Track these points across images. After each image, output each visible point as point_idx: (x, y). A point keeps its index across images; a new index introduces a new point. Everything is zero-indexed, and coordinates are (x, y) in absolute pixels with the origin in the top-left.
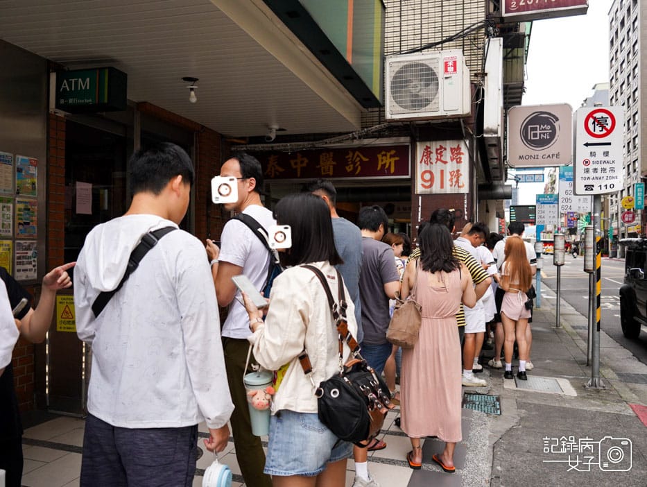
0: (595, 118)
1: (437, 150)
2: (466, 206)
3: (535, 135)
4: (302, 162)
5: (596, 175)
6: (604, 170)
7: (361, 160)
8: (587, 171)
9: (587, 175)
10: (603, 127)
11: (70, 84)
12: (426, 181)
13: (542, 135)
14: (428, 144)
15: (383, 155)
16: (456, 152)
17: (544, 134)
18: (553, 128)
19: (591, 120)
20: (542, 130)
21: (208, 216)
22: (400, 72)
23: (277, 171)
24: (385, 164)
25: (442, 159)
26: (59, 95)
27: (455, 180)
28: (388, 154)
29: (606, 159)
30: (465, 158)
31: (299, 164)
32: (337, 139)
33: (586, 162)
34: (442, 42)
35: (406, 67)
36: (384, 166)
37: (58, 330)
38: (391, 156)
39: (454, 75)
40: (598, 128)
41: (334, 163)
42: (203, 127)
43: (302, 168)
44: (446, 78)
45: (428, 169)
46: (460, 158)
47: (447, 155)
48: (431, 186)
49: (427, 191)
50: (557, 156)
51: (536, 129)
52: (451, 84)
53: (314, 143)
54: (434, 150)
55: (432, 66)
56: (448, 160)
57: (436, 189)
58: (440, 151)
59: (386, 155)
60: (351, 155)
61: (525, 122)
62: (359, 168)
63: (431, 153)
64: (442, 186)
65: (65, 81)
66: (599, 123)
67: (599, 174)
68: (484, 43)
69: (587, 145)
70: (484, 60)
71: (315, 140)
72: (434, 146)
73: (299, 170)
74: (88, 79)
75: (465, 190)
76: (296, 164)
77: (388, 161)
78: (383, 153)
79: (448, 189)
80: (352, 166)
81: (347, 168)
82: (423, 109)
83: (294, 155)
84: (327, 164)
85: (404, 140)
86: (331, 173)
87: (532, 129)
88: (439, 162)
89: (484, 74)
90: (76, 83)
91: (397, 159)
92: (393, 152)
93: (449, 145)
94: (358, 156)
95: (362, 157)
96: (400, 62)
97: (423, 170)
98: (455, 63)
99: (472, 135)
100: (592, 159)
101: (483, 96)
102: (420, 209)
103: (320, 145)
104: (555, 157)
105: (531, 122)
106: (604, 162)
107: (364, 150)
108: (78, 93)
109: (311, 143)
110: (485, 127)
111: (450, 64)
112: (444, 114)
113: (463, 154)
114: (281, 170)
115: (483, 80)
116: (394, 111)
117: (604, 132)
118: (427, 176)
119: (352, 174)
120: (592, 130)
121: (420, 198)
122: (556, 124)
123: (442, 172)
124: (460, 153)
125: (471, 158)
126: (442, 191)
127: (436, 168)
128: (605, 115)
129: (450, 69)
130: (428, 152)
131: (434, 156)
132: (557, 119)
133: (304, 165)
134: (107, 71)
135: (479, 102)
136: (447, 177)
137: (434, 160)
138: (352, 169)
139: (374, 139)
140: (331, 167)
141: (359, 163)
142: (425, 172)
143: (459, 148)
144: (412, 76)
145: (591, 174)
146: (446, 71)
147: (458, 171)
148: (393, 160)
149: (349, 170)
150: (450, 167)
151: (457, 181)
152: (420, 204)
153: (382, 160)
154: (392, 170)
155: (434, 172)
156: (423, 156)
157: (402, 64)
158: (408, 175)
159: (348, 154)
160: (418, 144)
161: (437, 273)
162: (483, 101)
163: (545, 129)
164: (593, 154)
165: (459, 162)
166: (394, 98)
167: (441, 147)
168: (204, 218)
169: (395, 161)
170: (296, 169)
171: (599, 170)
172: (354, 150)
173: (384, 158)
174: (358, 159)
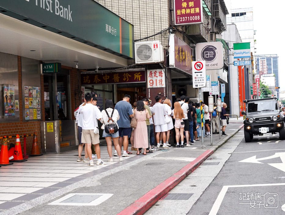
0: (197, 65)
1: (154, 72)
2: (164, 92)
3: (207, 56)
4: (107, 77)
5: (198, 82)
6: (201, 80)
7: (128, 76)
8: (196, 81)
9: (196, 82)
10: (200, 67)
11: (46, 67)
12: (151, 83)
13: (210, 56)
14: (151, 70)
15: (136, 74)
16: (160, 73)
17: (211, 55)
18: (215, 53)
19: (196, 65)
20: (210, 53)
21: (75, 99)
22: (139, 48)
23: (98, 81)
24: (137, 78)
25: (156, 75)
26: (43, 70)
27: (160, 83)
28: (138, 74)
29: (201, 77)
30: (164, 75)
31: (106, 78)
32: (120, 69)
33: (196, 78)
34: (154, 35)
35: (141, 46)
36: (136, 78)
37: (48, 132)
38: (139, 75)
39: (157, 49)
40: (198, 68)
41: (119, 77)
42: (72, 68)
43: (107, 80)
44: (155, 50)
45: (151, 79)
46: (162, 75)
47: (158, 74)
48: (153, 85)
49: (152, 87)
50: (217, 65)
51: (207, 53)
52: (156, 52)
53: (112, 70)
54: (153, 73)
55: (150, 46)
56: (158, 76)
57: (154, 86)
58: (155, 73)
59: (137, 74)
60: (125, 74)
61: (203, 51)
62: (128, 79)
63: (152, 73)
64: (156, 85)
65: (45, 66)
66: (198, 66)
67: (199, 81)
68: (168, 35)
69: (195, 73)
70: (169, 41)
71: (112, 69)
72: (153, 71)
73: (106, 81)
74: (52, 66)
75: (164, 86)
76: (105, 78)
77: (138, 76)
78: (136, 73)
79: (159, 86)
80: (125, 78)
81: (124, 79)
82: (147, 60)
83: (104, 75)
84: (116, 78)
85: (143, 69)
86: (118, 81)
87: (206, 53)
88: (155, 77)
89: (169, 46)
90: (48, 67)
91: (141, 75)
92: (139, 73)
93: (158, 70)
94: (127, 75)
95: (129, 75)
96: (139, 44)
97: (150, 80)
98: (157, 45)
99: (165, 67)
100: (197, 77)
101: (169, 54)
102: (149, 93)
103: (113, 71)
104: (216, 65)
105: (205, 50)
106: (201, 78)
107: (130, 73)
108: (49, 69)
109: (110, 70)
110: (170, 64)
111: (156, 45)
112: (154, 62)
113: (163, 74)
114: (100, 80)
115: (168, 48)
116: (138, 61)
117: (200, 68)
118: (151, 82)
119: (126, 81)
120: (197, 68)
121: (149, 89)
122: (216, 51)
123: (156, 80)
124: (162, 74)
125: (166, 75)
126: (157, 87)
127: (154, 79)
128: (200, 64)
129: (156, 47)
130: (151, 73)
131: (153, 75)
132: (216, 49)
133: (108, 78)
134: (57, 64)
135: (167, 56)
136: (158, 82)
137: (153, 76)
138: (125, 79)
139: (133, 69)
140: (118, 79)
141: (128, 77)
142: (151, 80)
143: (161, 72)
144: (143, 49)
145: (197, 82)
146: (154, 47)
147: (161, 80)
148: (140, 76)
149: (124, 80)
150: (159, 78)
151: (161, 83)
152: (149, 92)
153: (136, 76)
154: (140, 80)
155: (153, 80)
156: (150, 75)
157: (140, 45)
158: (145, 81)
159: (124, 74)
160: (148, 70)
161: (140, 111)
162: (169, 55)
163: (211, 53)
164: (197, 75)
165: (162, 77)
166: (138, 56)
167: (156, 72)
168: (74, 100)
169: (141, 77)
170: (105, 80)
171: (199, 80)
172: (126, 73)
173: (137, 75)
174: (127, 76)
